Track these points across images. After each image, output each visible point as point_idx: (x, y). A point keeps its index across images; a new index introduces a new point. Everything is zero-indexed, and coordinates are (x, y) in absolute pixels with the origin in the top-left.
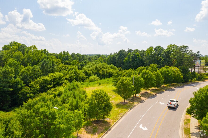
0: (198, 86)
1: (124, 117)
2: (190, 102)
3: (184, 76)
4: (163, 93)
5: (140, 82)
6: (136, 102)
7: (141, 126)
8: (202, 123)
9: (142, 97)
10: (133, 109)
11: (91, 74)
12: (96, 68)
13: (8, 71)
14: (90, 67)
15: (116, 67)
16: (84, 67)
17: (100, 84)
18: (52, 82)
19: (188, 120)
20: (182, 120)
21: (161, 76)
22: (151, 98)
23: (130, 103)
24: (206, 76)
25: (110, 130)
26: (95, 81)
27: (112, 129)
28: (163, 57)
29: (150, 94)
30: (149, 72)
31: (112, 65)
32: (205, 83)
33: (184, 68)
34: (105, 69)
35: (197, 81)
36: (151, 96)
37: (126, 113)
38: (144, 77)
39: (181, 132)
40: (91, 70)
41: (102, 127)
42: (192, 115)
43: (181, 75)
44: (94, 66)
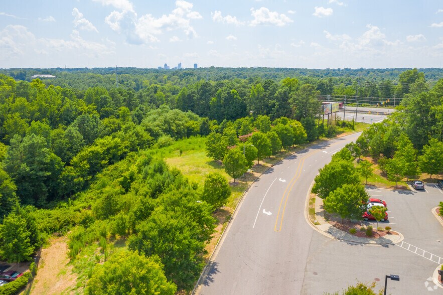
0: (327, 147)
1: (241, 203)
2: (316, 180)
3: (308, 134)
4: (281, 163)
5: (253, 153)
6: (249, 181)
7: (264, 211)
8: (326, 202)
9: (254, 173)
10: (249, 191)
11: (158, 132)
12: (165, 121)
13: (38, 143)
14: (155, 120)
15: (197, 116)
16: (144, 121)
17: (181, 152)
18: (106, 154)
19: (313, 199)
20: (306, 201)
21: (278, 139)
22: (266, 173)
23: (242, 184)
24: (339, 128)
25: (232, 219)
26: (169, 145)
27: (234, 217)
28: (277, 102)
29: (264, 167)
30: (262, 135)
31: (190, 112)
32: (336, 141)
33: (309, 121)
34: (180, 122)
35: (326, 139)
36: (266, 170)
37: (242, 197)
38: (255, 143)
39: (306, 213)
40: (158, 126)
41: (222, 216)
42: (317, 195)
43: (304, 132)
44: (162, 118)
